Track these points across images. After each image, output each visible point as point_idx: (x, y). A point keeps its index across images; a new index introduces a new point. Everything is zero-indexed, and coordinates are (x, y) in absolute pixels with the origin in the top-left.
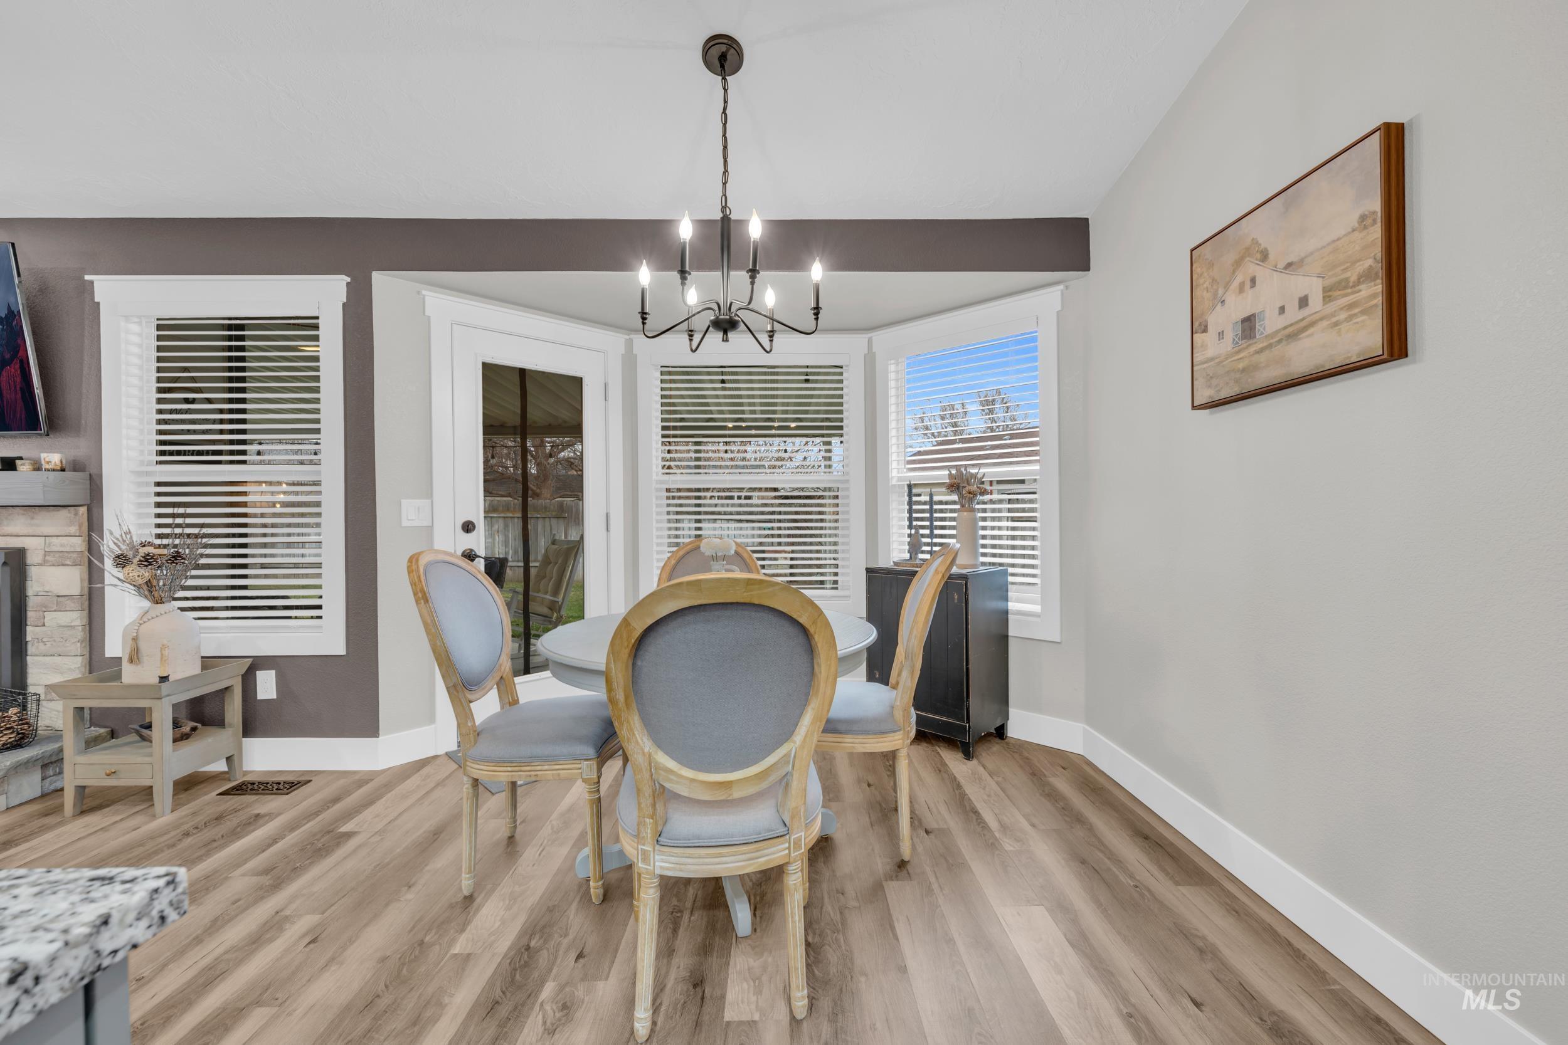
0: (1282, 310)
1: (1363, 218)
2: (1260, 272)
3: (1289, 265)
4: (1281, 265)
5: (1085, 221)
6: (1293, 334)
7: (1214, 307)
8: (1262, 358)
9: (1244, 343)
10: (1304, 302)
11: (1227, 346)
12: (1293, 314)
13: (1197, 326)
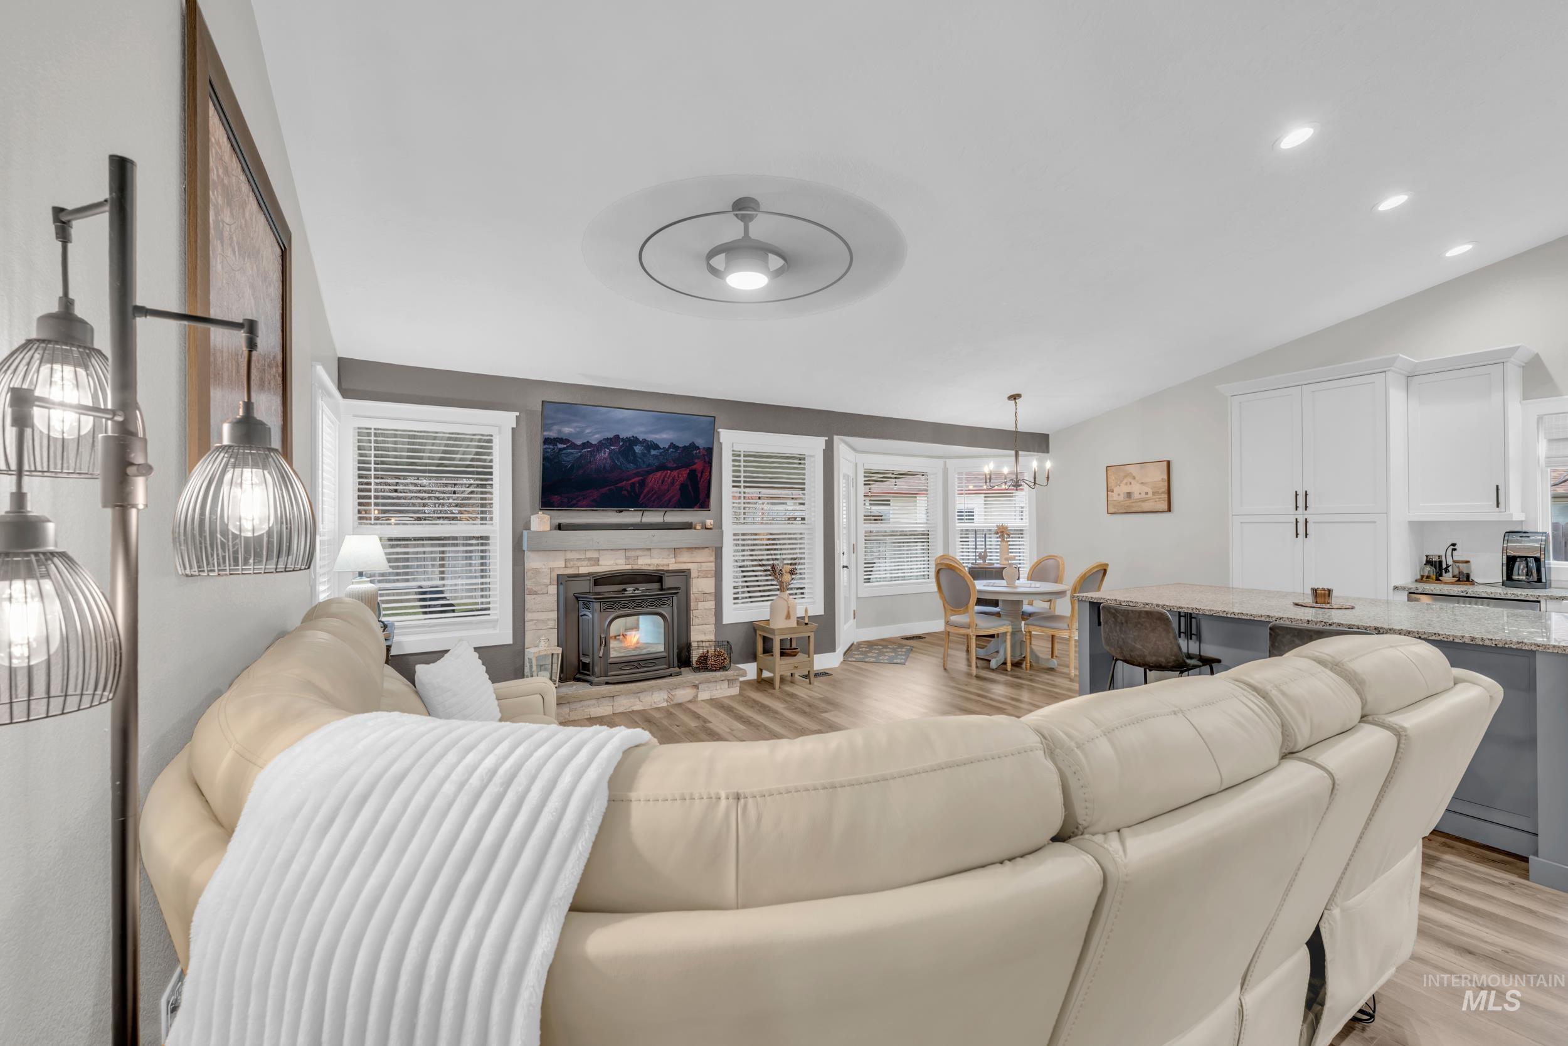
0: (1140, 494)
1: (1163, 479)
2: (1133, 481)
3: (1142, 483)
4: (1140, 482)
5: (1048, 435)
6: (1144, 501)
7: (1116, 486)
8: (1134, 504)
9: (1127, 499)
10: (1147, 493)
11: (1121, 498)
12: (1143, 495)
13: (1109, 490)
